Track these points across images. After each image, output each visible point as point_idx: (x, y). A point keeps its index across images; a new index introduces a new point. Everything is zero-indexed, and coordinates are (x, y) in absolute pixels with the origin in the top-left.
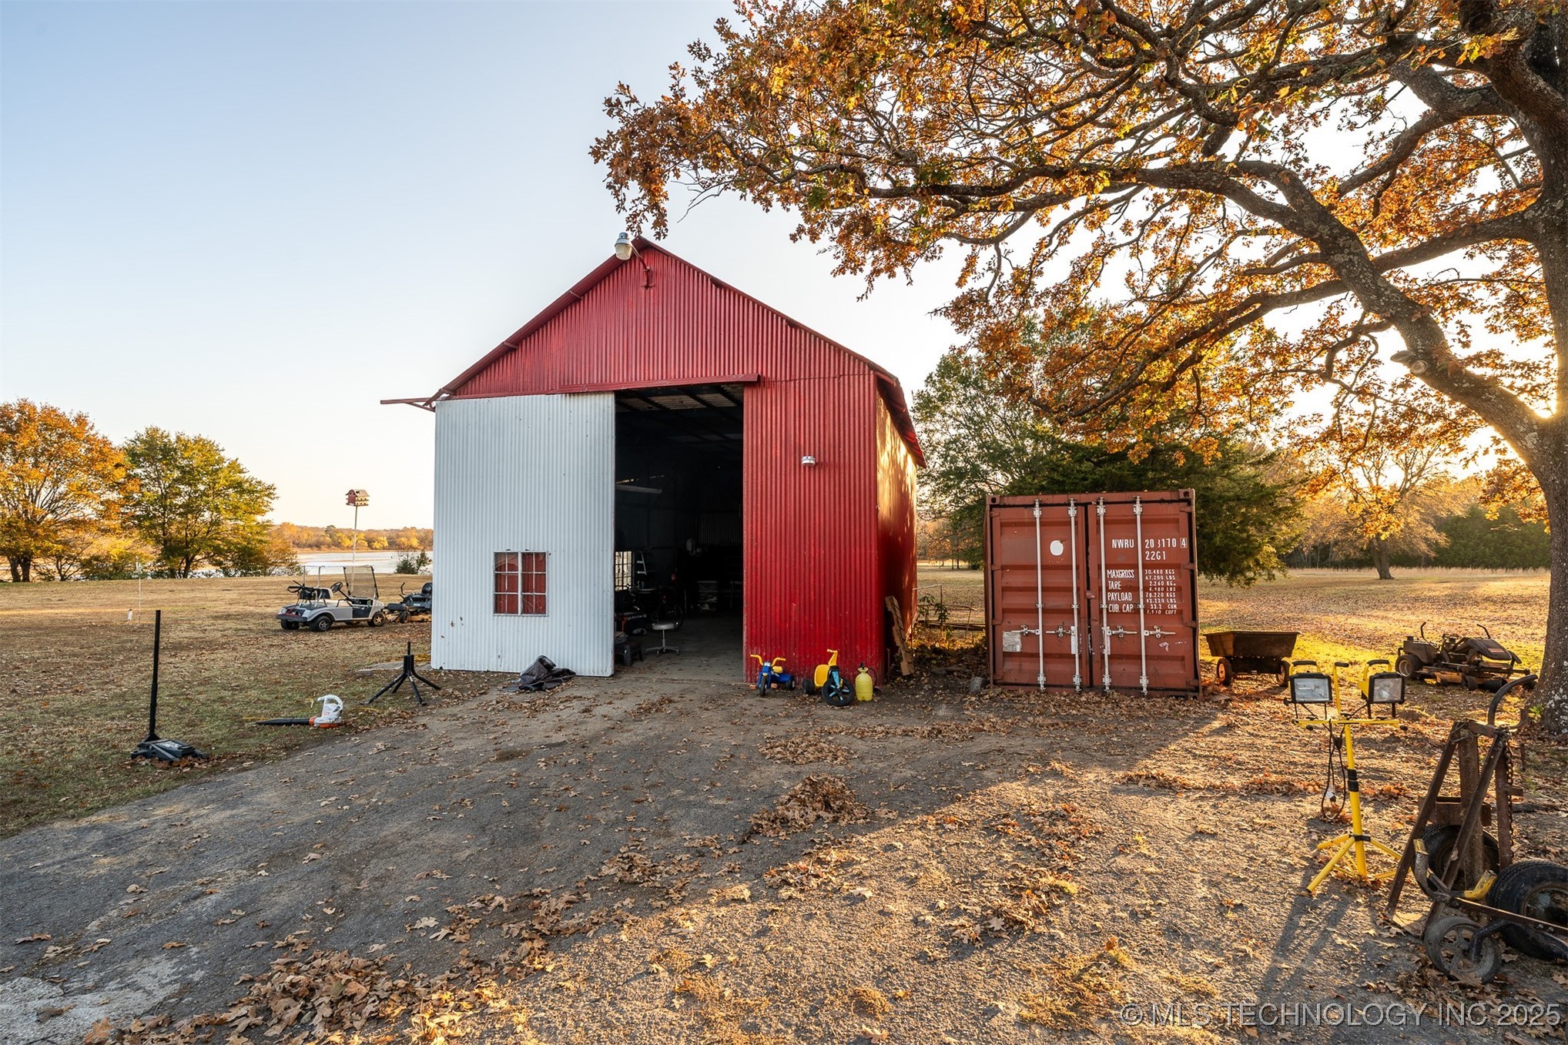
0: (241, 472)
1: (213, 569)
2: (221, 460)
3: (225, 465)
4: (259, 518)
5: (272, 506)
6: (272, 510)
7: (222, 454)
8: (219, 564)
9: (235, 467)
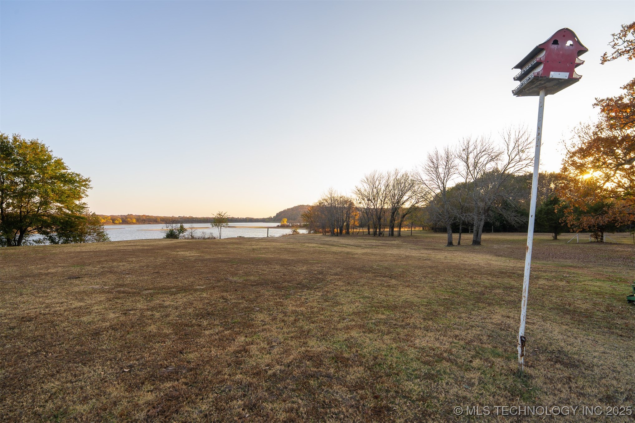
0: (64, 168)
1: (41, 237)
2: (50, 158)
3: (53, 161)
4: (77, 202)
5: (87, 193)
6: (87, 196)
7: (51, 154)
8: (46, 233)
9: (59, 163)
